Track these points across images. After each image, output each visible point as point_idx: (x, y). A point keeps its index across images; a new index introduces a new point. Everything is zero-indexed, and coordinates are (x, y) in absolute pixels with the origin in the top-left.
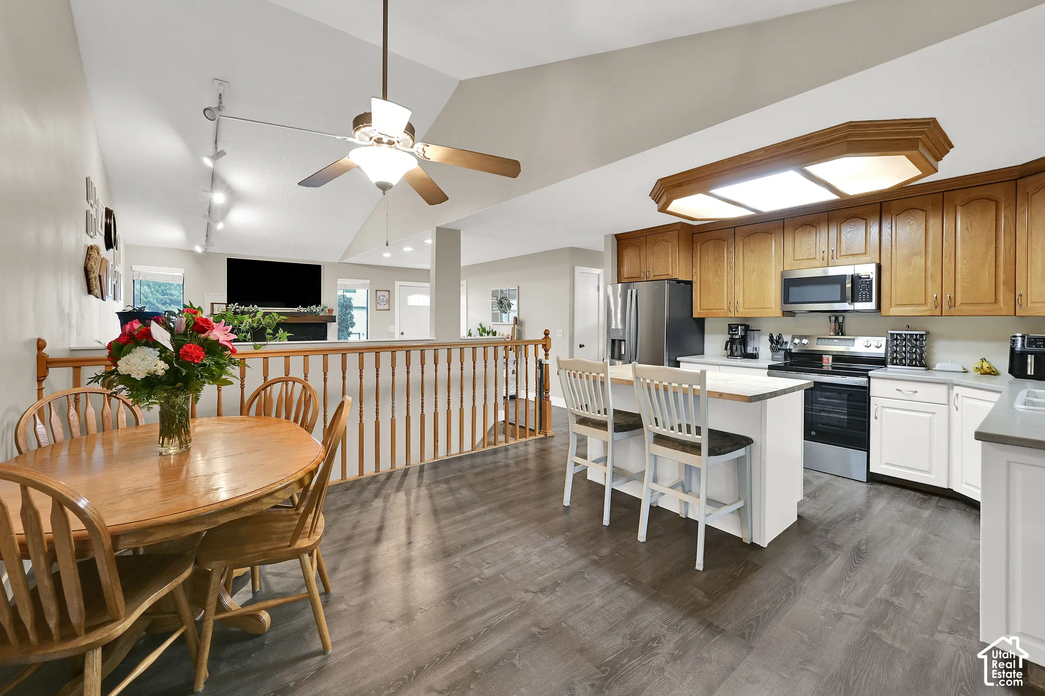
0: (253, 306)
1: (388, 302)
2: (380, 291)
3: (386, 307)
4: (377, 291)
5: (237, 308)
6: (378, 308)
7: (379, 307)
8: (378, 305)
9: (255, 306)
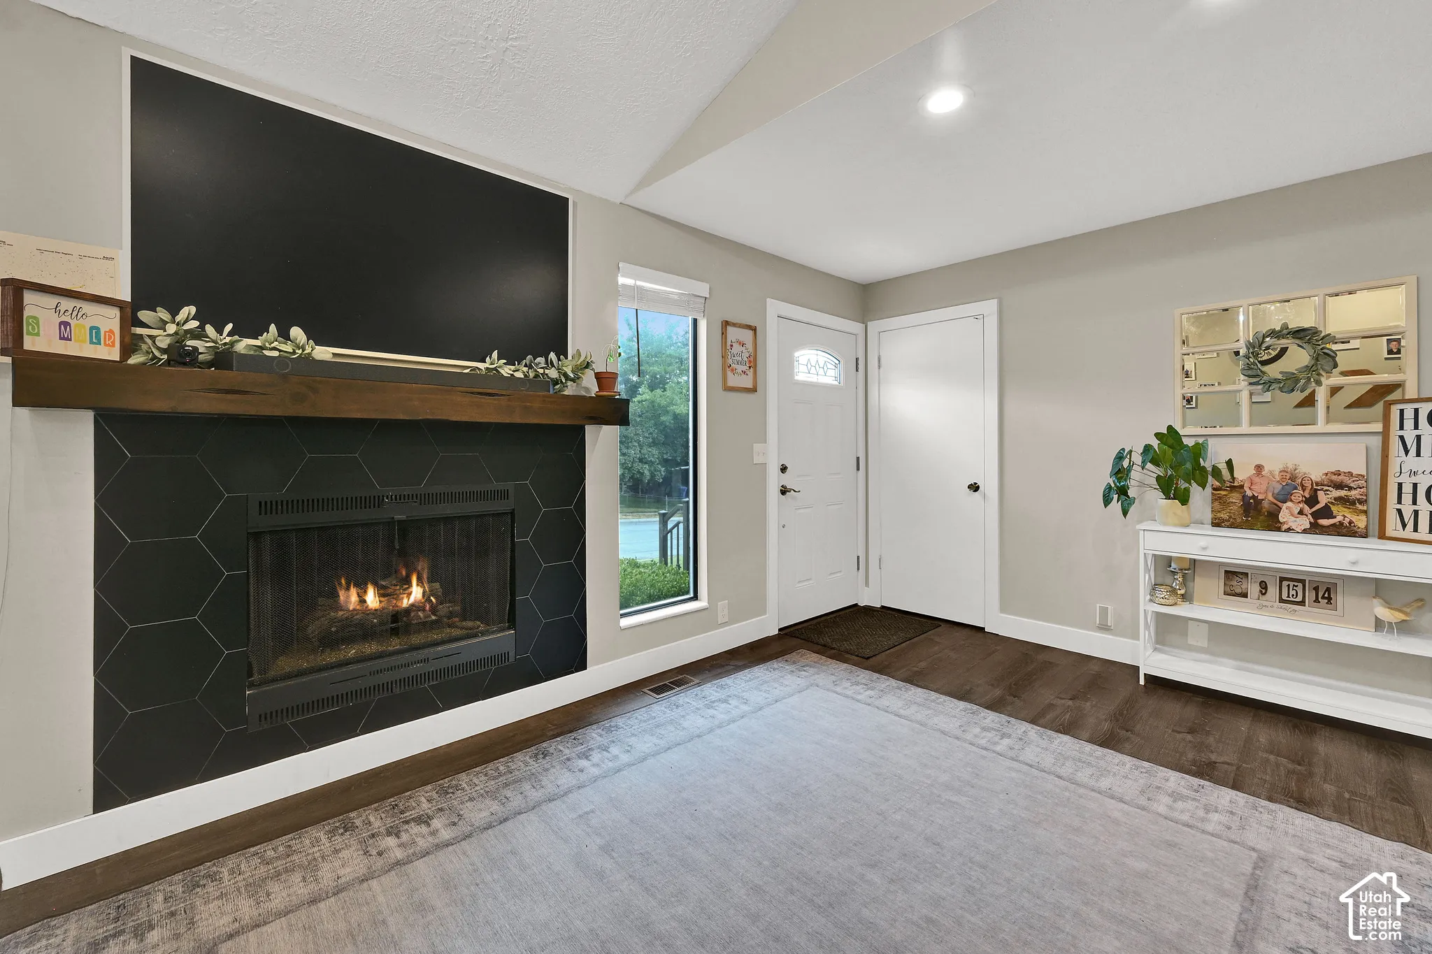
0: (284, 335)
1: (753, 363)
2: (734, 325)
3: (747, 382)
4: (726, 324)
5: (195, 335)
6: (731, 383)
7: (733, 381)
8: (729, 374)
9: (297, 332)
